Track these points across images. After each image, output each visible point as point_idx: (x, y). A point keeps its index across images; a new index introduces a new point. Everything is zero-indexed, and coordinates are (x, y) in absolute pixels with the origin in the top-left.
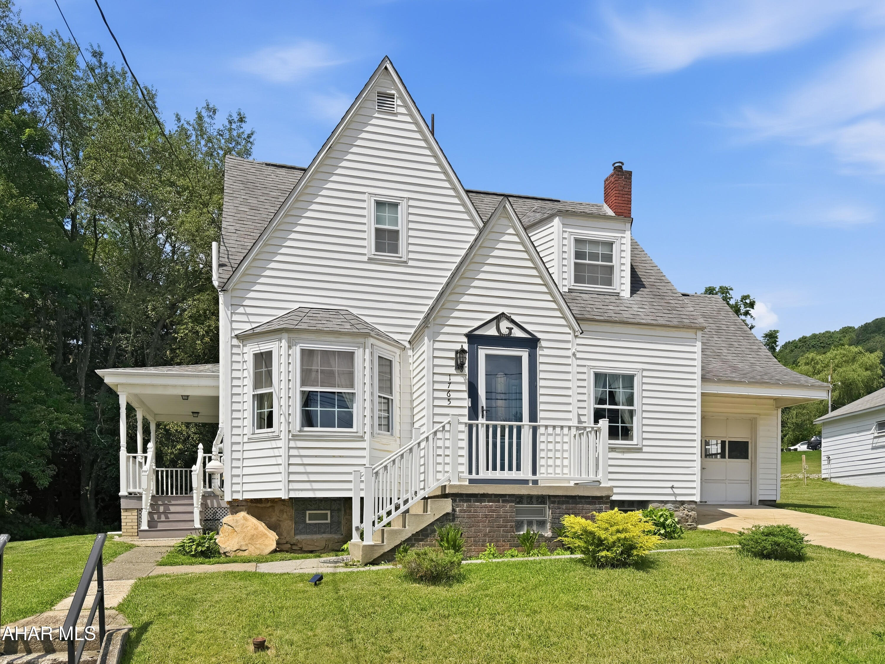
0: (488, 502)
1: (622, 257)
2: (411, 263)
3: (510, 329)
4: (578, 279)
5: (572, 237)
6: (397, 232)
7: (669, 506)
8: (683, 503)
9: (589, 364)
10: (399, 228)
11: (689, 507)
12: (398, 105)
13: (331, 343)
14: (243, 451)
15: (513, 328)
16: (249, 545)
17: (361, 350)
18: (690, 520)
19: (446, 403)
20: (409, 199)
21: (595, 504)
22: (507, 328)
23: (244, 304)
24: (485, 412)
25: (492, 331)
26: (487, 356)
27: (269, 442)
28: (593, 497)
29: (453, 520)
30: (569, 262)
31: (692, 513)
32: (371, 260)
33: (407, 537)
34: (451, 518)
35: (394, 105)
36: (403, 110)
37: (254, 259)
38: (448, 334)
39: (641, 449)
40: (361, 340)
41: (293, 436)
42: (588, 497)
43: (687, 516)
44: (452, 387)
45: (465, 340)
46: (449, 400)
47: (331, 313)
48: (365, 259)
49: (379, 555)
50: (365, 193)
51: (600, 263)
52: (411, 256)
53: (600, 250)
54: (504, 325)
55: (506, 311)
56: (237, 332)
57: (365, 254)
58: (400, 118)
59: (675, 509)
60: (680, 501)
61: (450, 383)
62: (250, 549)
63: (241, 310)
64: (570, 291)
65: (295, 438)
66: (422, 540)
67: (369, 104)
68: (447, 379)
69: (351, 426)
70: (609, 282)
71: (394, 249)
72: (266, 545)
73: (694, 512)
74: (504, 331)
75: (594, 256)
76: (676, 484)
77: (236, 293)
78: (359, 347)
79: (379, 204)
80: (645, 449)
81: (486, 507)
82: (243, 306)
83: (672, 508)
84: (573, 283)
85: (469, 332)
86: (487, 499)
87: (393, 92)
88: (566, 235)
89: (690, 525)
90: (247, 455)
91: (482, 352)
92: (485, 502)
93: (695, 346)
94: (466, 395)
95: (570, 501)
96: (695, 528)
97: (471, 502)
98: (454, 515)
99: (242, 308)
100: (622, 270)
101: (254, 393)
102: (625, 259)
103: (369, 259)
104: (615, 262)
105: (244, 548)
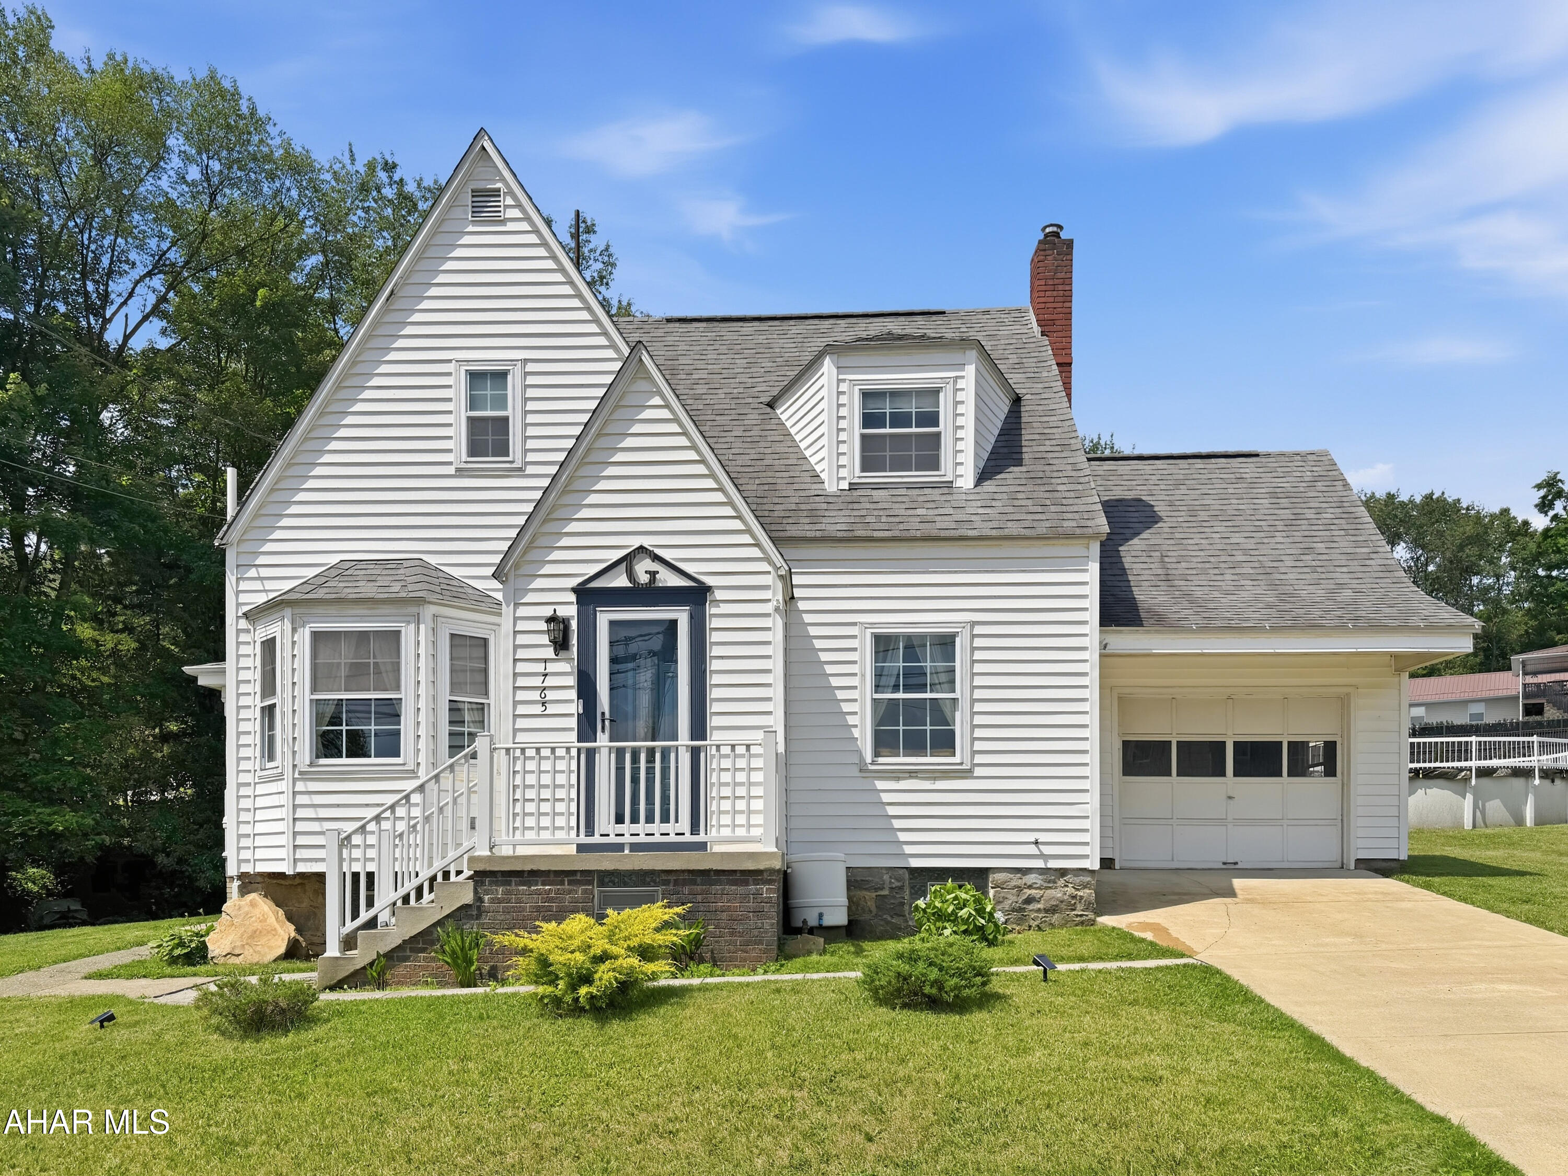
0: (543, 884)
1: (957, 415)
2: (530, 470)
3: (653, 574)
4: (867, 466)
5: (857, 388)
6: (506, 419)
7: (1031, 878)
8: (1063, 872)
9: (861, 621)
10: (509, 413)
11: (1077, 880)
12: (506, 207)
13: (362, 618)
14: (255, 796)
15: (658, 572)
16: (246, 947)
17: (412, 627)
18: (1079, 907)
19: (538, 709)
20: (526, 361)
21: (747, 883)
22: (646, 572)
23: (257, 563)
24: (607, 723)
25: (621, 581)
26: (612, 623)
27: (275, 783)
28: (743, 872)
29: (478, 917)
30: (851, 435)
31: (1085, 893)
32: (461, 473)
33: (393, 946)
34: (475, 913)
35: (500, 206)
36: (516, 213)
37: (272, 490)
38: (542, 590)
39: (970, 771)
40: (413, 610)
41: (301, 773)
42: (734, 872)
43: (1074, 897)
44: (550, 681)
45: (572, 598)
46: (543, 704)
47: (388, 566)
48: (451, 470)
49: (347, 974)
50: (450, 361)
51: (914, 430)
52: (531, 457)
53: (912, 408)
54: (643, 568)
55: (647, 542)
56: (246, 609)
57: (450, 463)
58: (510, 226)
59: (1046, 885)
60: (1056, 870)
61: (545, 675)
62: (246, 952)
63: (252, 573)
64: (853, 487)
65: (305, 776)
66: (423, 950)
67: (457, 213)
68: (539, 668)
69: (397, 755)
70: (934, 464)
71: (502, 449)
72: (271, 948)
73: (1087, 891)
74: (644, 579)
75: (900, 420)
76: (1042, 837)
77: (245, 547)
78: (408, 622)
79: (475, 377)
80: (978, 772)
81: (538, 893)
82: (255, 565)
83: (1039, 882)
84: (858, 472)
85: (579, 585)
86: (540, 880)
87: (499, 185)
88: (844, 387)
89: (1081, 916)
90: (260, 802)
91: (604, 618)
92: (536, 885)
93: (1086, 571)
94: (573, 694)
95: (699, 880)
96: (1093, 923)
97: (510, 885)
98: (479, 908)
99: (254, 569)
100: (957, 439)
101: (263, 705)
102: (963, 418)
103: (458, 470)
104: (944, 426)
105: (237, 952)
